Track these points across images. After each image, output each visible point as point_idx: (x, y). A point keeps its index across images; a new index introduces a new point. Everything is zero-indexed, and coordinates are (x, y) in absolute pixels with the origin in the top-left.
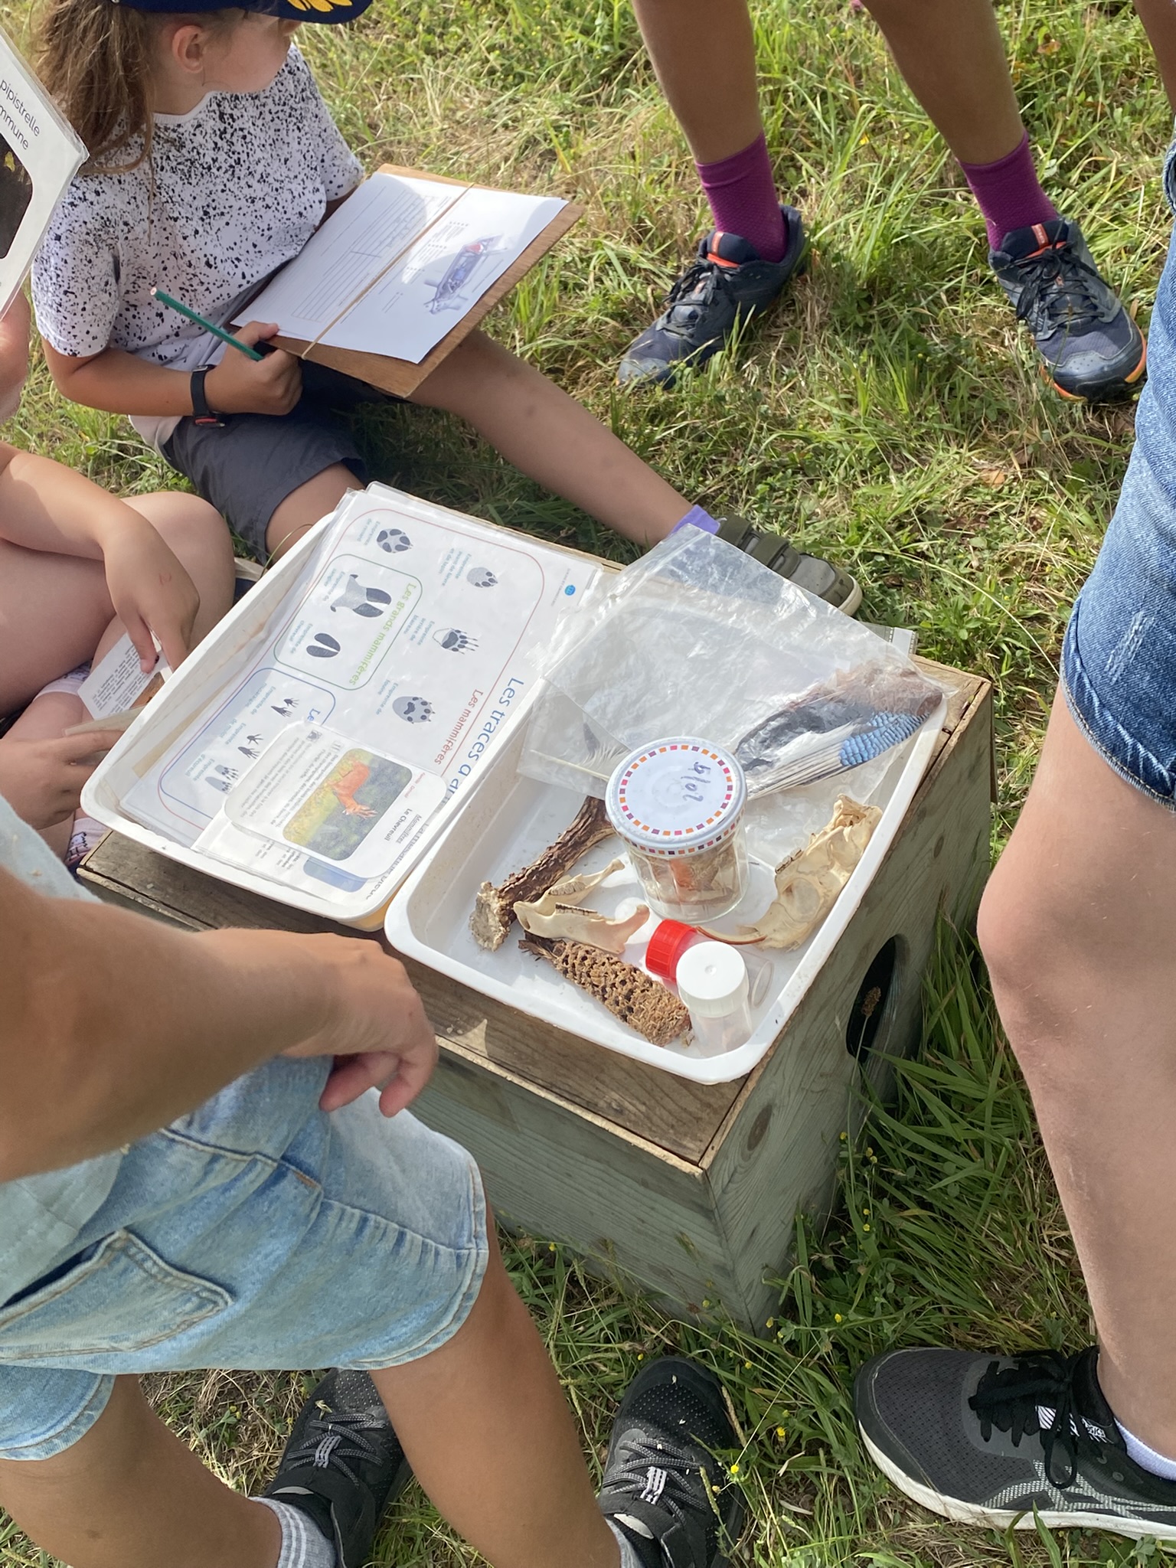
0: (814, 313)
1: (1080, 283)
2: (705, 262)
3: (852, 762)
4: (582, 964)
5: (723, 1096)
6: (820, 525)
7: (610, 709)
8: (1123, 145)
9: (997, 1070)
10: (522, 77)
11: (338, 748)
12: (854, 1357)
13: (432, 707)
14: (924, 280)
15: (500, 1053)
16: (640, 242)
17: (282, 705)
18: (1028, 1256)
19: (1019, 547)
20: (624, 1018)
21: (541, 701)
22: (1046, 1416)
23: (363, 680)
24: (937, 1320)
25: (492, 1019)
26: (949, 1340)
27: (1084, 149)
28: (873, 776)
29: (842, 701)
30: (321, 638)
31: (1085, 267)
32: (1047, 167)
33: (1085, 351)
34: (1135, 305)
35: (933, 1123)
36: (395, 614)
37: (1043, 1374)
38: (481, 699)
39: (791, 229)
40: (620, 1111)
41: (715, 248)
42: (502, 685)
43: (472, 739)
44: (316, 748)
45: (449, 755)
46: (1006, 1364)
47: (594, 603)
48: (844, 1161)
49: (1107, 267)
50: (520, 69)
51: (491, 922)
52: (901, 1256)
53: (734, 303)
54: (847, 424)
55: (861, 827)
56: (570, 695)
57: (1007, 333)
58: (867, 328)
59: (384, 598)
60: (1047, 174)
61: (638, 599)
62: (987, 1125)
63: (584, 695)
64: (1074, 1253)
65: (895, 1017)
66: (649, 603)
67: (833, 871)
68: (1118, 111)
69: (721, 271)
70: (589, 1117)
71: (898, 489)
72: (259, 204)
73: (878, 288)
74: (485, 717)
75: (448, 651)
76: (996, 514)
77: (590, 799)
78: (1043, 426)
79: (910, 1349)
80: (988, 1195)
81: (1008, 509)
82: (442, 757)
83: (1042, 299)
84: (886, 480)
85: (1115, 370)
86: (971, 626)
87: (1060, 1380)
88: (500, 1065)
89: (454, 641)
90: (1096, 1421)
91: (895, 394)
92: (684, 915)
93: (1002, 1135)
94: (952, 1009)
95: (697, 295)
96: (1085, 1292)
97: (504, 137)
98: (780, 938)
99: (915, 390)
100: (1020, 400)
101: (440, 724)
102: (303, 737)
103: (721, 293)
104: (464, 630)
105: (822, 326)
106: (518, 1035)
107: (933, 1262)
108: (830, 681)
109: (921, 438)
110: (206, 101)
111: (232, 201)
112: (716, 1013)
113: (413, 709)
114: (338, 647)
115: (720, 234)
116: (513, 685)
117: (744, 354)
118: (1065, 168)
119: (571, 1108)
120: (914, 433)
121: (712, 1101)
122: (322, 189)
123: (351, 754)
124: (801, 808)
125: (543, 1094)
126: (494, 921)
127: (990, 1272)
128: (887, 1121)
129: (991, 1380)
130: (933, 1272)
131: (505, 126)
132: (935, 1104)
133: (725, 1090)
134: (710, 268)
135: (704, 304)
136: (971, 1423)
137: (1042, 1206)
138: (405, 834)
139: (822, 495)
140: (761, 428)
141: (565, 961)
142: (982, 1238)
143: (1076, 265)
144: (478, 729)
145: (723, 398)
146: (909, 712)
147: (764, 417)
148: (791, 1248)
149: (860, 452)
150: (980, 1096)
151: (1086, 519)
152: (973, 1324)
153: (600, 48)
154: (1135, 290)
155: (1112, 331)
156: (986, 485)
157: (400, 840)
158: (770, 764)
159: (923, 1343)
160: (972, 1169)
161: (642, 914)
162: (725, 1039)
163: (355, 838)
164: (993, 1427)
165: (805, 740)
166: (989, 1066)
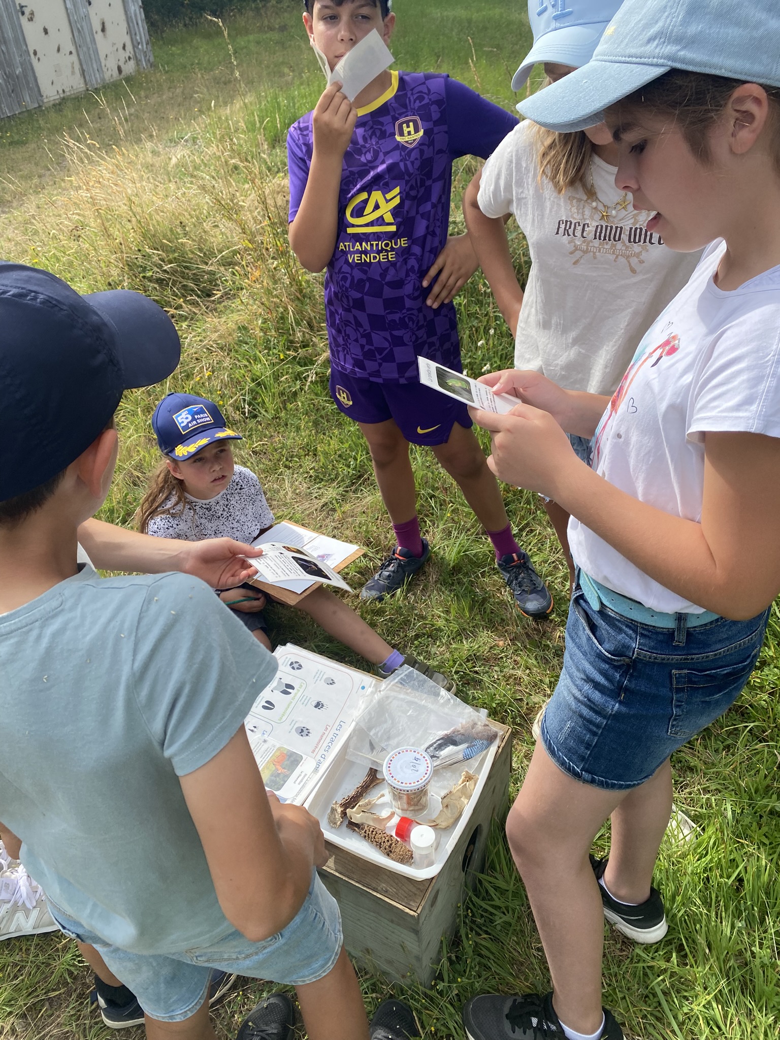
0: (433, 577)
1: (529, 575)
2: (394, 557)
3: (467, 758)
4: (372, 834)
5: (424, 885)
6: (438, 658)
7: (379, 734)
8: (540, 524)
9: (513, 877)
10: (322, 480)
11: (274, 746)
12: (462, 998)
13: (310, 731)
14: (473, 568)
15: (340, 869)
16: (368, 546)
17: (253, 728)
18: (527, 955)
19: (512, 672)
20: (388, 855)
21: (354, 730)
22: (535, 1021)
23: (284, 718)
24: (493, 982)
25: (336, 855)
26: (498, 990)
27: (527, 525)
28: (475, 763)
29: (463, 735)
30: (267, 702)
31: (531, 569)
32: (515, 530)
33: (532, 601)
34: (547, 582)
35: (492, 899)
36: (296, 694)
37: (533, 1004)
38: (329, 728)
39: (425, 546)
40: (386, 891)
41: (398, 552)
42: (337, 723)
43: (325, 744)
44: (266, 746)
45: (317, 750)
46: (519, 1000)
47: (373, 693)
48: (459, 916)
49: (537, 568)
50: (321, 477)
51: (337, 817)
52: (480, 955)
53: (404, 572)
54: (447, 620)
55: (472, 782)
56: (364, 728)
57: (503, 591)
58: (453, 584)
59: (292, 688)
60: (515, 532)
61: (389, 692)
62: (510, 901)
63: (370, 729)
64: (544, 953)
65: (477, 857)
66: (393, 694)
67: (462, 799)
68: (539, 512)
69: (400, 560)
70: (375, 894)
71: (466, 646)
72: (235, 530)
73: (457, 569)
74: (331, 736)
75: (317, 709)
76: (502, 658)
77: (371, 769)
78: (517, 626)
79: (483, 995)
80: (511, 929)
81: (506, 656)
82: (314, 751)
83: (517, 580)
84: (462, 642)
85: (543, 608)
86: (497, 702)
87: (539, 1006)
88: (340, 873)
89: (318, 705)
90: (553, 1023)
91: (464, 610)
92: (409, 815)
93: (515, 904)
94: (498, 854)
95: (391, 568)
96: (548, 970)
97: (315, 501)
98: (444, 825)
99: (471, 610)
100: (509, 616)
101: (314, 737)
102: (261, 742)
103: (400, 569)
104: (323, 701)
105: (436, 582)
106: (347, 862)
107: (492, 957)
108: (458, 727)
109: (473, 627)
110: (221, 494)
111: (225, 528)
112: (424, 853)
113: (303, 732)
114: (274, 706)
115: (400, 548)
116: (342, 723)
117: (408, 591)
118: (521, 530)
119: (368, 890)
120: (471, 625)
121: (420, 887)
122: (258, 524)
123: (279, 749)
124: (449, 774)
125: (357, 885)
126: (338, 816)
127: (513, 961)
128: (474, 899)
129: (513, 1007)
130: (492, 962)
131: (316, 497)
132: (492, 891)
133: (425, 883)
134: (396, 559)
135: (393, 572)
136: (507, 1025)
137: (531, 934)
138: (301, 781)
139: (438, 646)
140: (415, 619)
141: (365, 832)
142: (509, 947)
143: (528, 568)
144: (328, 740)
145: (401, 607)
146: (487, 739)
147: (416, 615)
148: (440, 951)
149: (452, 631)
150: (507, 889)
151: (535, 663)
152: (507, 984)
153: (352, 472)
154: (547, 577)
155: (541, 593)
156: (498, 647)
157: (299, 784)
158: (438, 757)
159: (489, 992)
160: (505, 918)
161: (393, 814)
162: (426, 862)
163: (282, 782)
164: (516, 1027)
165: (450, 749)
166: (511, 876)
